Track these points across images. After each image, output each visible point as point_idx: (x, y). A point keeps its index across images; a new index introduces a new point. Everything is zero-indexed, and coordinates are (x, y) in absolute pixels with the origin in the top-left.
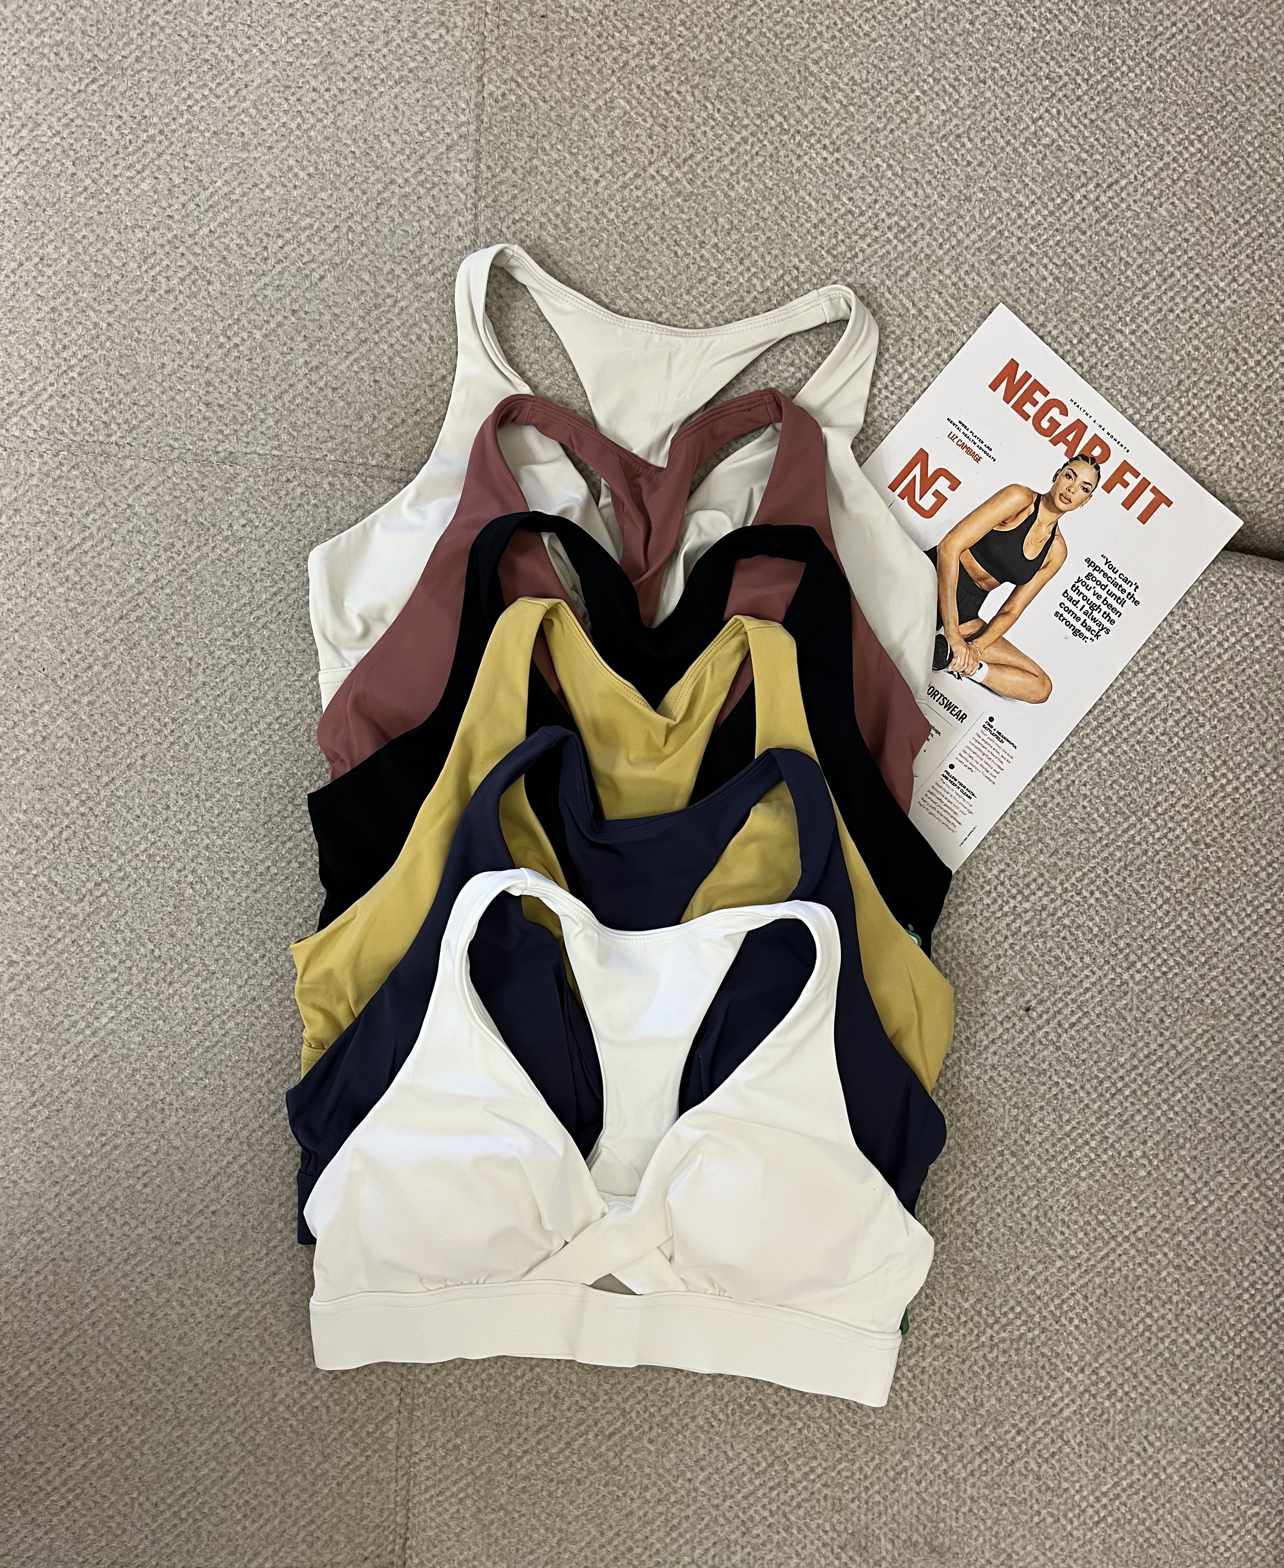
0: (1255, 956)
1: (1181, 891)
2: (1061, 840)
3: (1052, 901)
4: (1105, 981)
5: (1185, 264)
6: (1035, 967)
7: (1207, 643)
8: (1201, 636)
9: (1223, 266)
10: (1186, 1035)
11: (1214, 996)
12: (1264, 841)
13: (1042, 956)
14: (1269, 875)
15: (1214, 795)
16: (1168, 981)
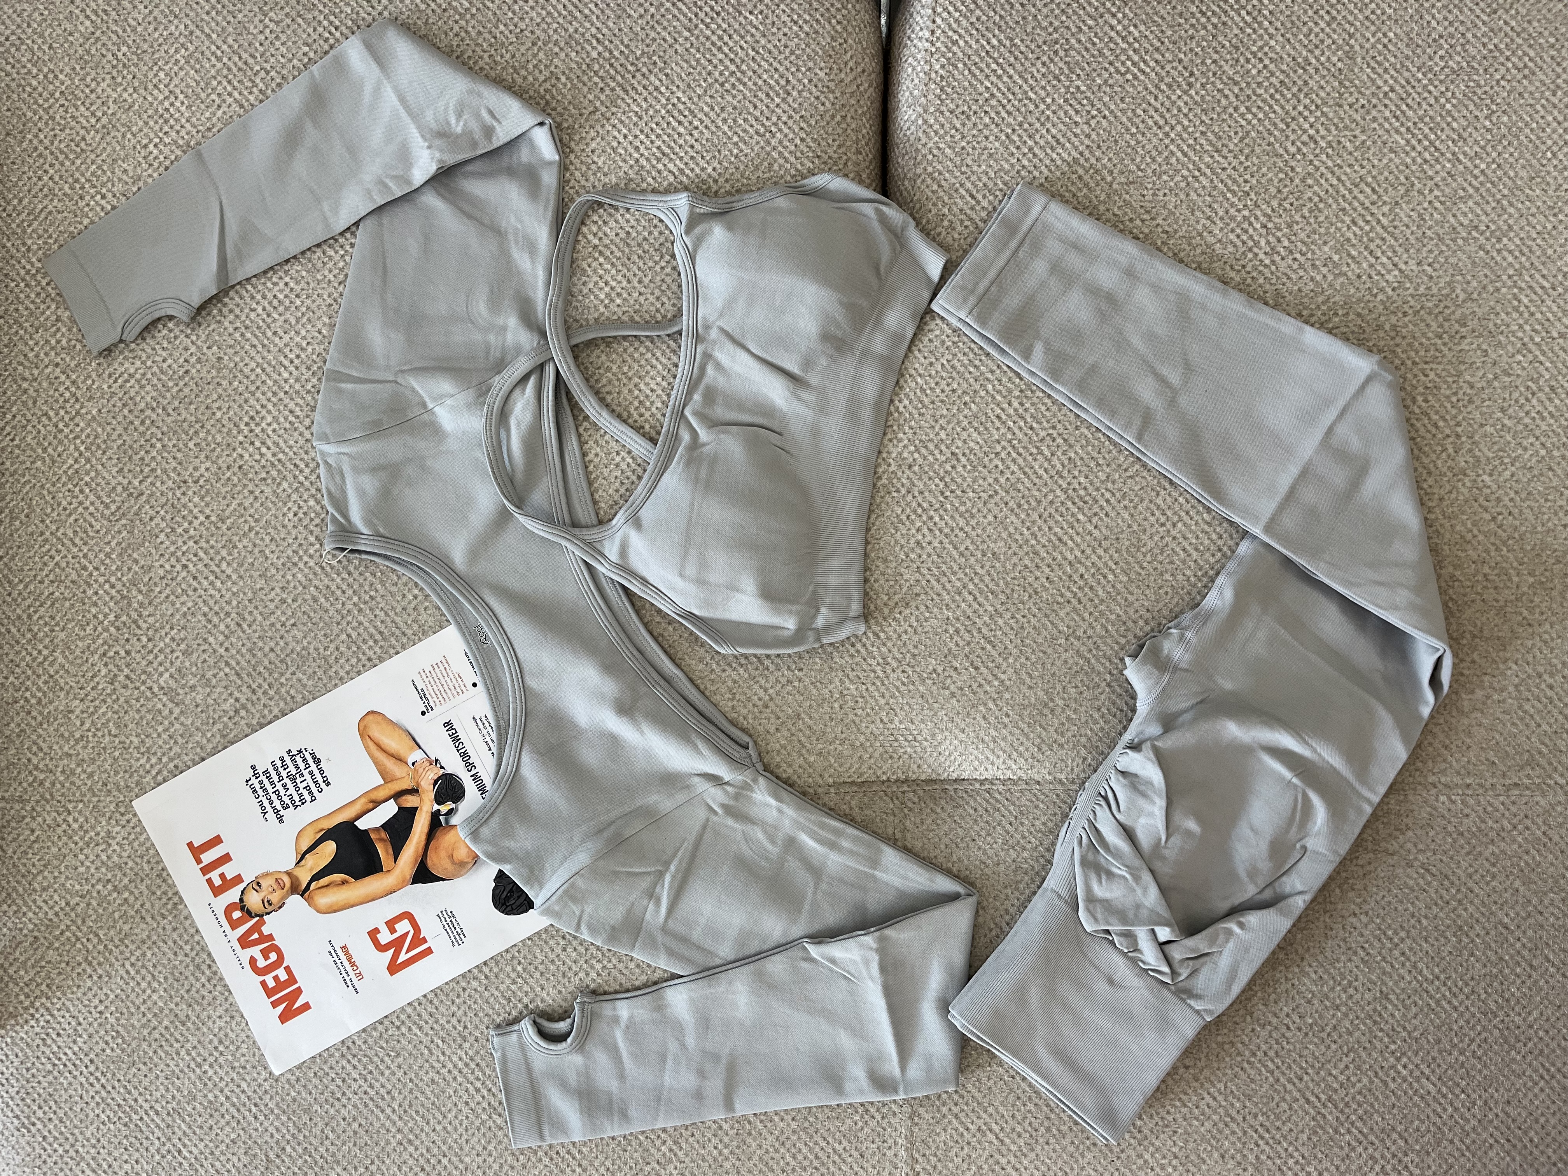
0: (1293, 23)
1: (1237, 96)
2: (1198, 214)
3: (1257, 219)
4: (1330, 164)
5: (647, 136)
6: (1322, 230)
7: (999, 89)
8: (993, 95)
9: (645, 100)
10: (1373, 81)
11: (1335, 59)
12: (1182, 21)
13: (1309, 223)
14: (1214, 13)
15: (1143, 72)
16: (1325, 103)
